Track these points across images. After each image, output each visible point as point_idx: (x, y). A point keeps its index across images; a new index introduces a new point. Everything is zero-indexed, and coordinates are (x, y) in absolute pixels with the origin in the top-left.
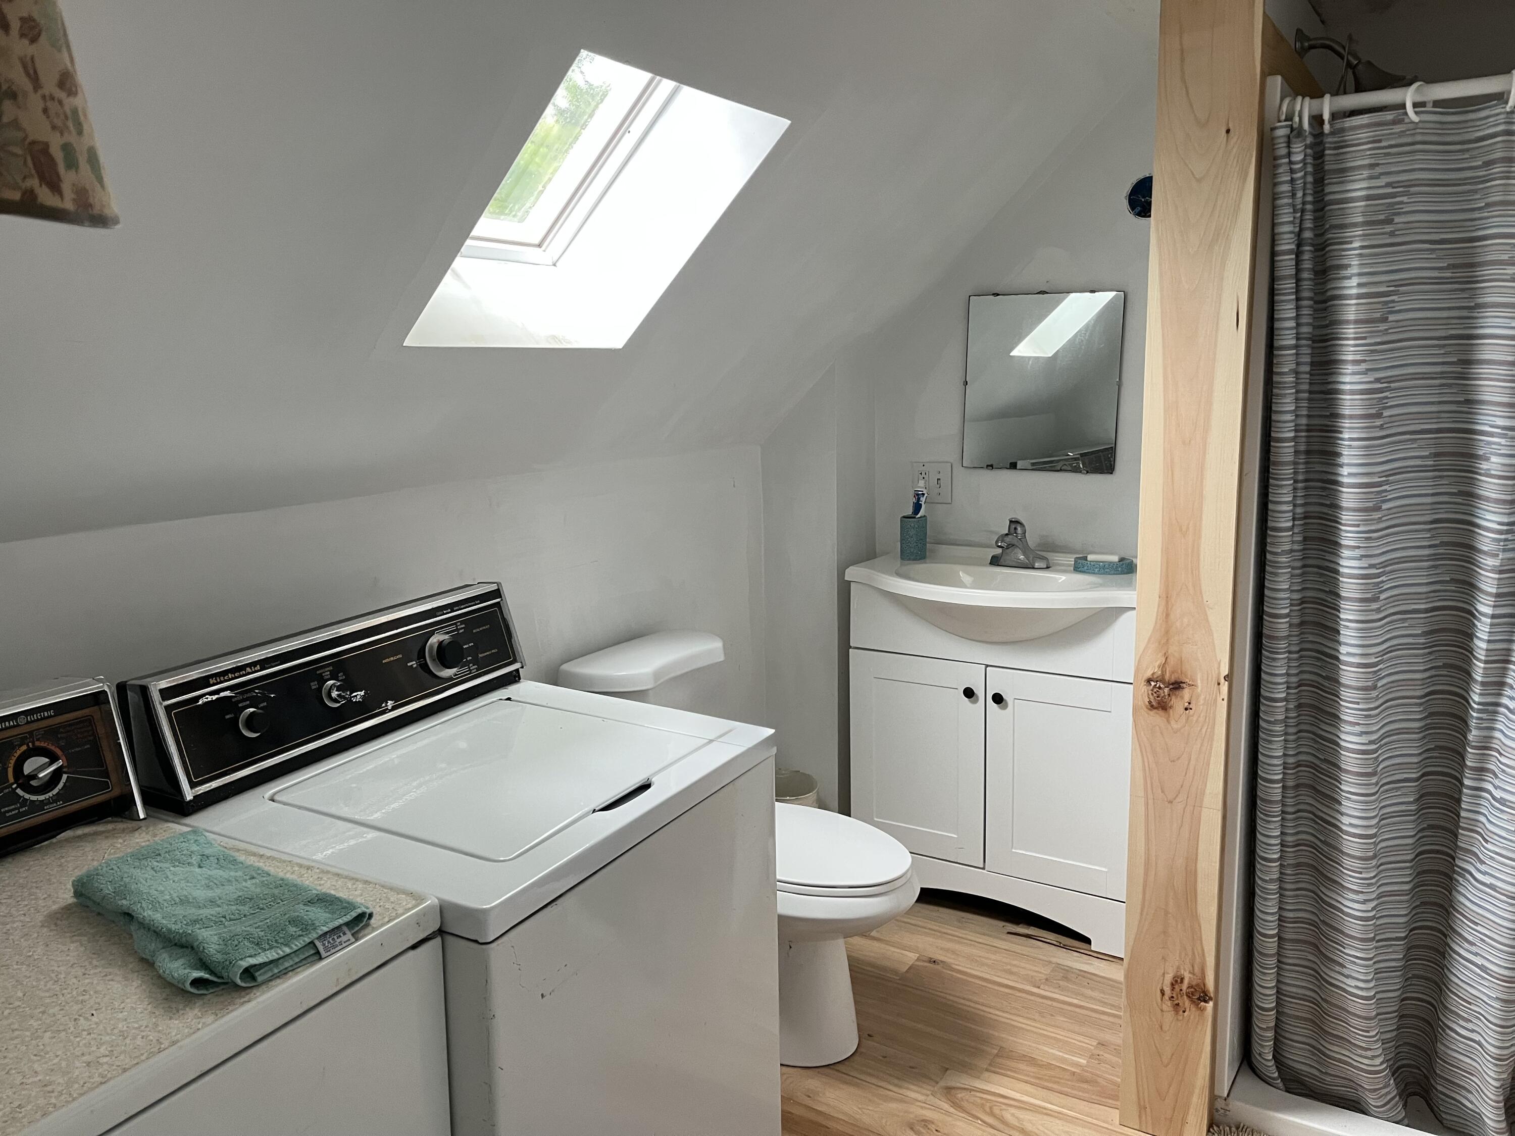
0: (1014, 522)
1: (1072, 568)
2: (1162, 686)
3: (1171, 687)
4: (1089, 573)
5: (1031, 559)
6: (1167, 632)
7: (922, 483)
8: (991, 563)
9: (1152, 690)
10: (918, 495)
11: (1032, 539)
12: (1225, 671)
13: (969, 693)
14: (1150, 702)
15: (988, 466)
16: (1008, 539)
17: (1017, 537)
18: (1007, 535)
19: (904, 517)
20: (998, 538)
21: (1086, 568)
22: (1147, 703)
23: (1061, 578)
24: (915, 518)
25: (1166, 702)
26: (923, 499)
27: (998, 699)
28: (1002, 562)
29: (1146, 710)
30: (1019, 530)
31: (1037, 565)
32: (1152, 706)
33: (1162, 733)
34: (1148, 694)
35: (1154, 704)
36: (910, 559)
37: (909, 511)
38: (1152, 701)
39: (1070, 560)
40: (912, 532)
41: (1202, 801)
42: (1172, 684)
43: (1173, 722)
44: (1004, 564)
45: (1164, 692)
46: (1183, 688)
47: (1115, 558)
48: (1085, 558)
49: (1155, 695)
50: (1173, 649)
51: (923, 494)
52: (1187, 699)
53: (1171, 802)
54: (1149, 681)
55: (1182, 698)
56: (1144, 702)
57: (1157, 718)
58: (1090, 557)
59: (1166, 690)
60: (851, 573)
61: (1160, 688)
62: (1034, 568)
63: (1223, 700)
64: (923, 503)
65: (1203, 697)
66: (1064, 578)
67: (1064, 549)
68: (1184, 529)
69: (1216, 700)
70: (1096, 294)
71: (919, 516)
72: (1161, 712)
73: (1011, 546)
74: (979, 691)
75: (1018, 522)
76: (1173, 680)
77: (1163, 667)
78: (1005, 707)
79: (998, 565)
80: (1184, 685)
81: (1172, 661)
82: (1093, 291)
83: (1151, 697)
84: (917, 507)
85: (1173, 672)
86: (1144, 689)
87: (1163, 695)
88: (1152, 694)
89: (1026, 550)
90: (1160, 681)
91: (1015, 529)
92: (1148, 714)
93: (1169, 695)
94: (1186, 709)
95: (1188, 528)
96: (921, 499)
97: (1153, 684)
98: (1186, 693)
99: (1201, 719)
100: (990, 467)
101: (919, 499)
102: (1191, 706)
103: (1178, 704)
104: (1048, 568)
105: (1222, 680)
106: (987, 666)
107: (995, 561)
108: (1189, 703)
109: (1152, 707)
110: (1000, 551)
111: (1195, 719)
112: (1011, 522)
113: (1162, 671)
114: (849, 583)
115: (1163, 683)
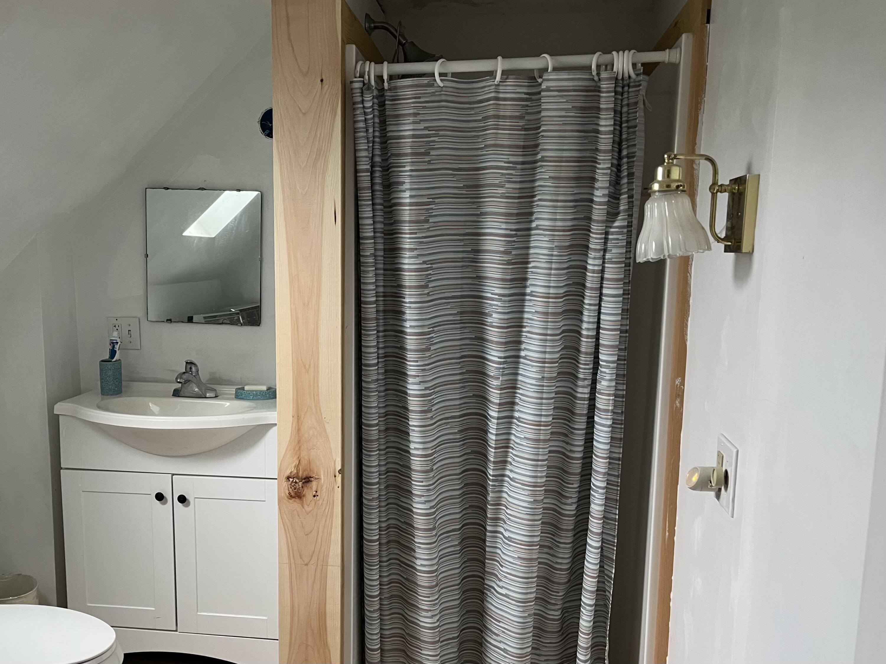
0: (190, 364)
1: (234, 396)
2: (297, 481)
3: (304, 481)
4: (246, 399)
5: (203, 391)
6: (299, 442)
7: (115, 334)
8: (173, 395)
9: (291, 485)
10: (113, 343)
12: (339, 466)
13: (160, 497)
14: (289, 493)
15: (167, 320)
16: (185, 376)
17: (192, 374)
18: (184, 373)
19: (102, 361)
20: (177, 376)
21: (243, 396)
23: (226, 404)
24: (111, 361)
25: (300, 493)
26: (117, 347)
27: (182, 499)
28: (182, 393)
29: (287, 499)
30: (194, 369)
31: (208, 395)
32: (291, 496)
33: (299, 515)
34: (288, 488)
35: (293, 494)
36: (108, 395)
37: (107, 357)
38: (291, 492)
39: (232, 390)
40: (110, 373)
42: (304, 479)
43: (306, 507)
44: (183, 395)
46: (311, 481)
47: (264, 388)
48: (243, 389)
49: (293, 488)
50: (304, 454)
51: (117, 343)
52: (314, 488)
53: (306, 564)
54: (288, 478)
55: (311, 488)
56: (286, 494)
57: (295, 504)
58: (247, 388)
59: (300, 484)
60: (59, 408)
61: (296, 482)
62: (206, 397)
63: (338, 487)
64: (117, 350)
65: (325, 486)
66: (228, 404)
67: (229, 383)
68: (307, 366)
69: (333, 488)
70: (241, 192)
71: (114, 360)
72: (298, 500)
73: (187, 381)
74: (168, 494)
75: (192, 363)
76: (304, 476)
77: (297, 467)
78: (188, 505)
79: (179, 396)
80: (312, 479)
81: (303, 462)
82: (239, 190)
83: (290, 489)
84: (113, 353)
85: (304, 471)
86: (285, 484)
87: (298, 487)
88: (291, 487)
89: (199, 384)
90: (296, 477)
91: (191, 368)
92: (289, 502)
93: (302, 487)
94: (314, 496)
95: (310, 366)
97: (291, 480)
98: (314, 484)
99: (325, 502)
100: (169, 321)
101: (114, 347)
102: (317, 494)
103: (308, 493)
104: (216, 397)
105: (337, 474)
106: (173, 475)
107: (176, 393)
108: (316, 492)
109: (291, 497)
110: (180, 385)
111: (320, 502)
112: (187, 363)
113: (297, 470)
114: (58, 416)
115: (298, 479)
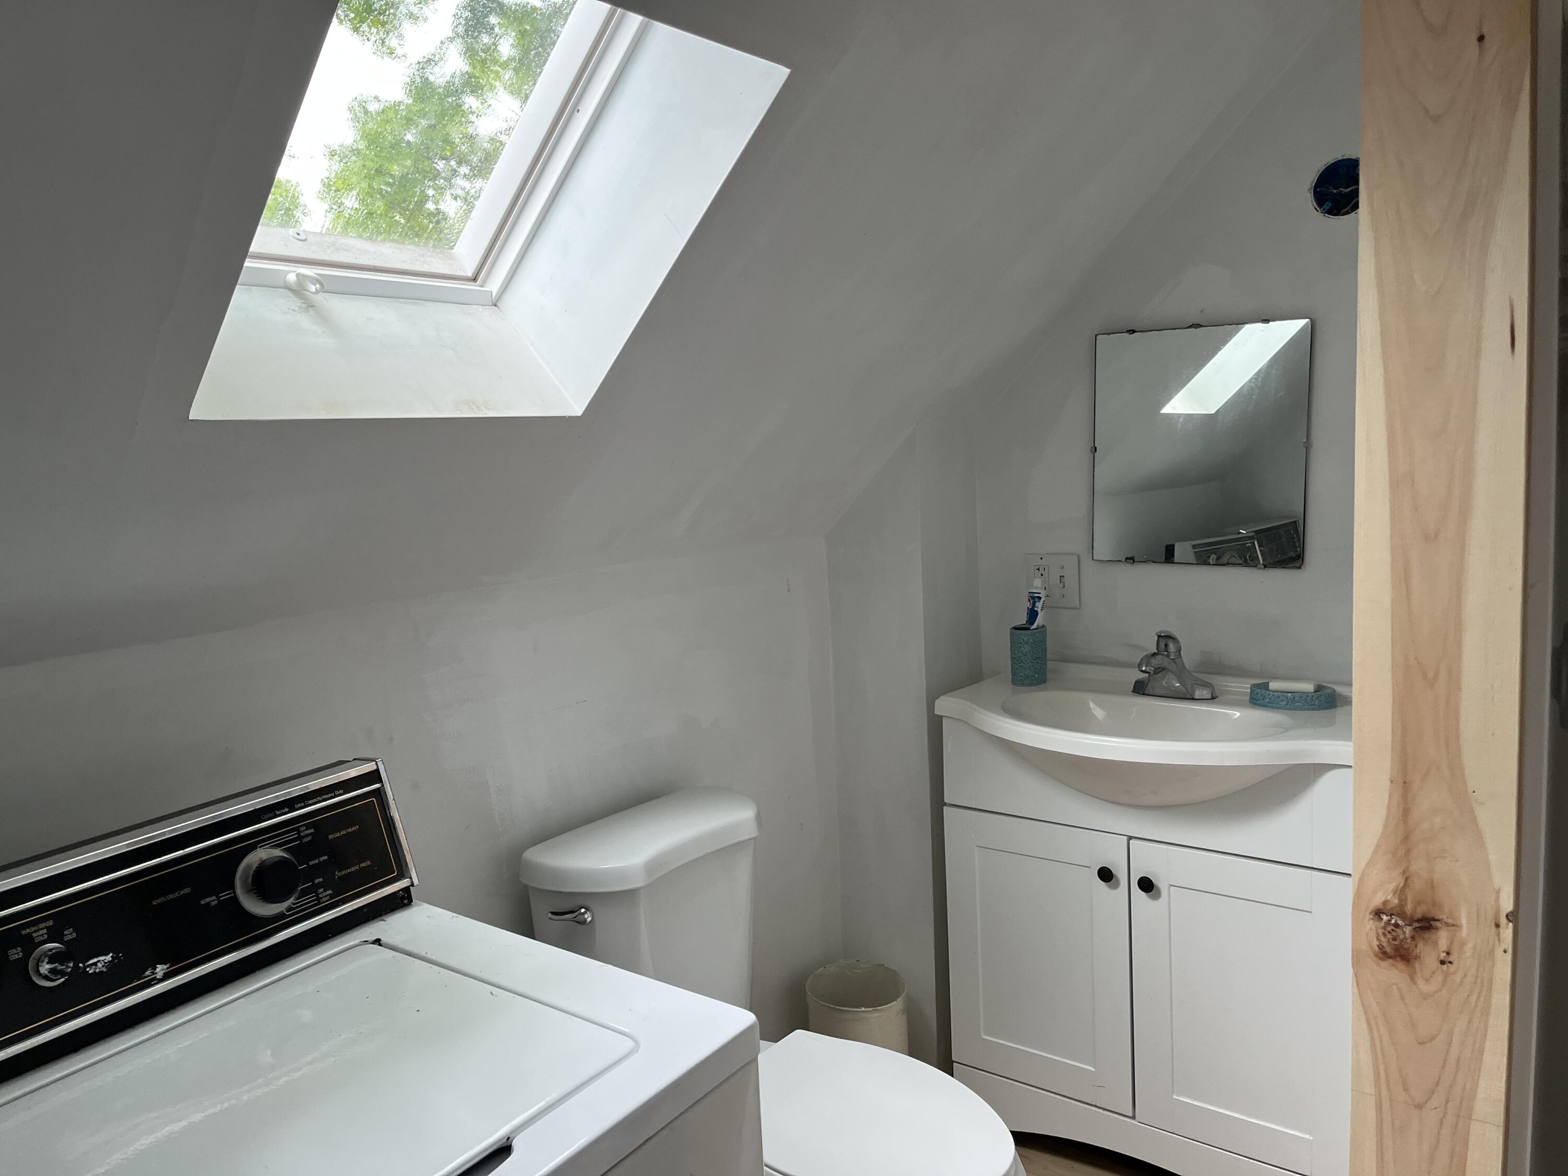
0: (1165, 638)
1: (1248, 698)
2: (1400, 922)
3: (1417, 925)
4: (1272, 707)
5: (1189, 687)
6: (1406, 838)
7: (1038, 582)
8: (1134, 691)
9: (1384, 928)
10: (1033, 598)
11: (1189, 657)
12: (1507, 905)
13: (1106, 875)
14: (1381, 947)
15: (1128, 559)
16: (1156, 661)
17: (1168, 656)
18: (1154, 655)
19: (1016, 628)
20: (1141, 660)
21: (1267, 700)
22: (1377, 948)
23: (1233, 715)
24: (1028, 629)
25: (1408, 949)
26: (1039, 605)
27: (1146, 885)
28: (1149, 689)
29: (1375, 959)
30: (1172, 647)
31: (1197, 694)
32: (1385, 953)
33: (1402, 998)
34: (1378, 934)
35: (1388, 950)
36: (1023, 685)
37: (1023, 620)
38: (1385, 944)
39: (1244, 686)
40: (1026, 649)
41: (1470, 1109)
42: (1419, 921)
43: (1421, 983)
44: (1151, 692)
45: (1404, 933)
46: (1437, 928)
47: (1309, 687)
48: (1265, 686)
49: (1389, 936)
50: (1418, 866)
51: (1040, 598)
52: (1443, 943)
53: (1419, 1107)
54: (1378, 913)
55: (1435, 943)
56: (1371, 946)
57: (1392, 973)
58: (1273, 685)
59: (1408, 930)
60: (943, 705)
61: (1397, 925)
62: (1193, 699)
63: (1505, 951)
64: (1039, 610)
65: (1470, 945)
66: (1238, 714)
67: (1238, 672)
68: (1431, 675)
69: (1492, 952)
71: (1035, 626)
72: (1401, 965)
73: (1159, 670)
74: (1120, 872)
75: (1169, 637)
76: (1418, 915)
77: (1401, 892)
78: (1157, 896)
79: (1144, 694)
80: (1438, 924)
81: (1417, 884)
82: (1267, 320)
83: (1382, 939)
84: (1033, 615)
85: (1419, 903)
86: (1370, 926)
87: (1401, 937)
88: (1384, 935)
89: (1181, 672)
90: (1398, 915)
91: (1166, 645)
92: (1379, 965)
93: (1413, 938)
94: (1443, 962)
95: (1437, 674)
96: (1037, 604)
97: (1385, 918)
98: (1443, 938)
99: (1469, 980)
100: (1128, 563)
101: (1034, 605)
102: (1451, 959)
103: (1428, 955)
104: (1213, 698)
105: (1503, 921)
106: (1130, 838)
107: (1140, 689)
108: (1448, 953)
109: (1383, 954)
110: (1147, 675)
111: (1458, 978)
112: (1159, 636)
113: (1400, 900)
114: (941, 718)
115: (1404, 919)
